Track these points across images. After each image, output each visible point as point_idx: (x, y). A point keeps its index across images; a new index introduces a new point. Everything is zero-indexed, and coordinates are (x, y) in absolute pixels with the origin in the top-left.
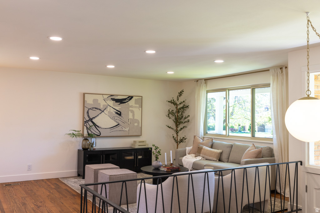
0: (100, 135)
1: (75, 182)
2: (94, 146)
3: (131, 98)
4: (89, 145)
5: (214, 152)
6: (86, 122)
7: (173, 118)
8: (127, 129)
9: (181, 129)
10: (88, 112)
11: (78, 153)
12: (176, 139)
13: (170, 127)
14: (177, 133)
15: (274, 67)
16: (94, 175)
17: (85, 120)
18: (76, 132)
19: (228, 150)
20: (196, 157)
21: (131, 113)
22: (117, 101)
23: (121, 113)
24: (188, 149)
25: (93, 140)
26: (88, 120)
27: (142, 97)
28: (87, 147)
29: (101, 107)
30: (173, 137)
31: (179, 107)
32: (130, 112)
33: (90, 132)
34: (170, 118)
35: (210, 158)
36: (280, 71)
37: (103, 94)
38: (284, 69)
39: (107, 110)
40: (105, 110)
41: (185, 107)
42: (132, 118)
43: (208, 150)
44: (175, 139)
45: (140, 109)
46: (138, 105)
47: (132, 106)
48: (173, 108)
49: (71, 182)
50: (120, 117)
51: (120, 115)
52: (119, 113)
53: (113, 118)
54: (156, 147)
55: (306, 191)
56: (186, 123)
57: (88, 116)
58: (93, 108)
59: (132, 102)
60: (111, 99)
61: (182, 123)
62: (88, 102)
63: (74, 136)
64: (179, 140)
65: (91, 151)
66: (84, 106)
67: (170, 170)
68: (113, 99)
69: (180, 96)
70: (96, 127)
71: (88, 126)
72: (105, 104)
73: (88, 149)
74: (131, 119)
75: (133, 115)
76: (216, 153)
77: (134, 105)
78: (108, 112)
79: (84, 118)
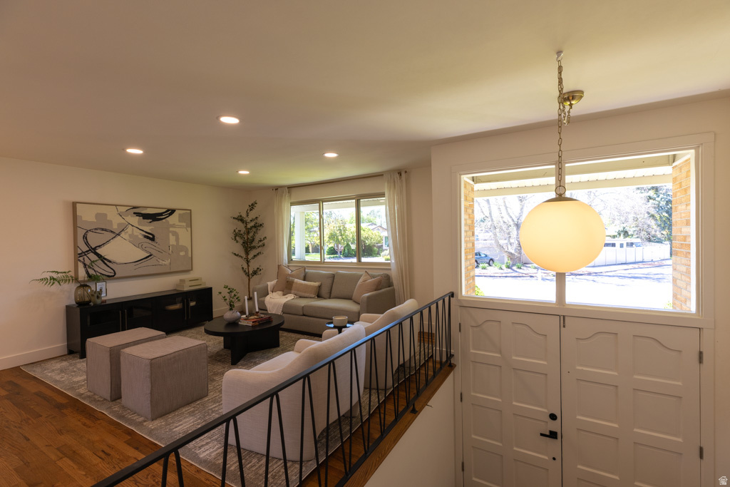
0: (113, 276)
1: (62, 371)
2: (103, 295)
3: (172, 212)
4: (93, 295)
5: (310, 286)
6: (83, 254)
7: (241, 241)
8: (167, 262)
9: (255, 256)
10: (85, 237)
11: (67, 311)
12: (247, 271)
13: (237, 255)
14: (248, 262)
15: (390, 172)
16: (109, 359)
17: (80, 252)
18: (59, 275)
19: (329, 281)
20: (284, 295)
21: (173, 235)
22: (146, 216)
23: (154, 236)
24: (270, 284)
25: (100, 285)
26: (87, 251)
27: (190, 210)
28: (87, 299)
29: (115, 227)
30: (243, 268)
31: (249, 226)
32: (170, 234)
33: (91, 272)
34: (237, 242)
35: (306, 295)
36: (398, 176)
37: (116, 205)
38: (403, 174)
39: (127, 232)
40: (123, 233)
41: (258, 226)
42: (175, 243)
43: (302, 284)
44: (245, 271)
45: (189, 229)
46: (184, 224)
47: (174, 224)
48: (241, 227)
49: (53, 371)
50: (153, 243)
51: (153, 239)
52: (151, 236)
53: (140, 246)
54: (229, 289)
55: (460, 331)
56: (260, 248)
57: (87, 243)
58: (96, 229)
59: (173, 219)
60: (134, 213)
61: (254, 247)
62: (84, 219)
63: (53, 283)
64: (251, 272)
65: (96, 305)
66: (75, 227)
67: (257, 324)
68: (138, 214)
69: (251, 210)
70: (106, 262)
71: (88, 262)
72: (123, 221)
73: (90, 301)
74: (173, 245)
75: (177, 240)
76: (313, 287)
77: (177, 223)
78: (129, 235)
79: (76, 246)
